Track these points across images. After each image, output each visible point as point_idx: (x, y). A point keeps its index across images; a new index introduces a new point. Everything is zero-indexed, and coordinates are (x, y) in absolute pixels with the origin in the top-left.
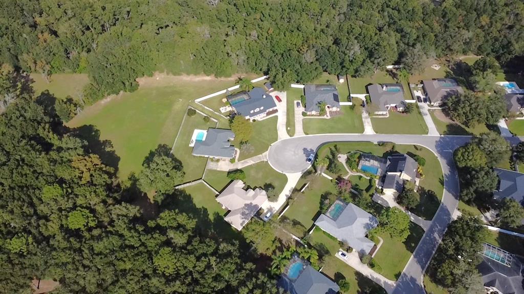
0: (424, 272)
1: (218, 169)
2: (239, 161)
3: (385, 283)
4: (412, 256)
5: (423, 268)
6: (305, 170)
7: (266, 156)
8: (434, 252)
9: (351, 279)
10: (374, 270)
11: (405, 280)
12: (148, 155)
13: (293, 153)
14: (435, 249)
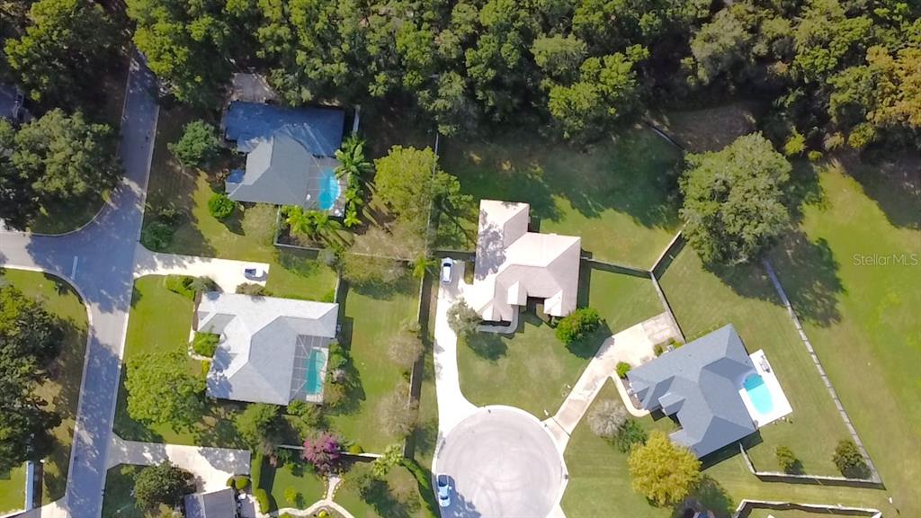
0: (90, 334)
1: (639, 326)
2: (610, 380)
3: (153, 266)
4: (121, 358)
5: (95, 341)
6: (438, 449)
7: (557, 435)
8: (82, 392)
9: (216, 233)
10: (180, 276)
11: (121, 297)
12: (838, 274)
13: (498, 485)
14: (81, 401)
